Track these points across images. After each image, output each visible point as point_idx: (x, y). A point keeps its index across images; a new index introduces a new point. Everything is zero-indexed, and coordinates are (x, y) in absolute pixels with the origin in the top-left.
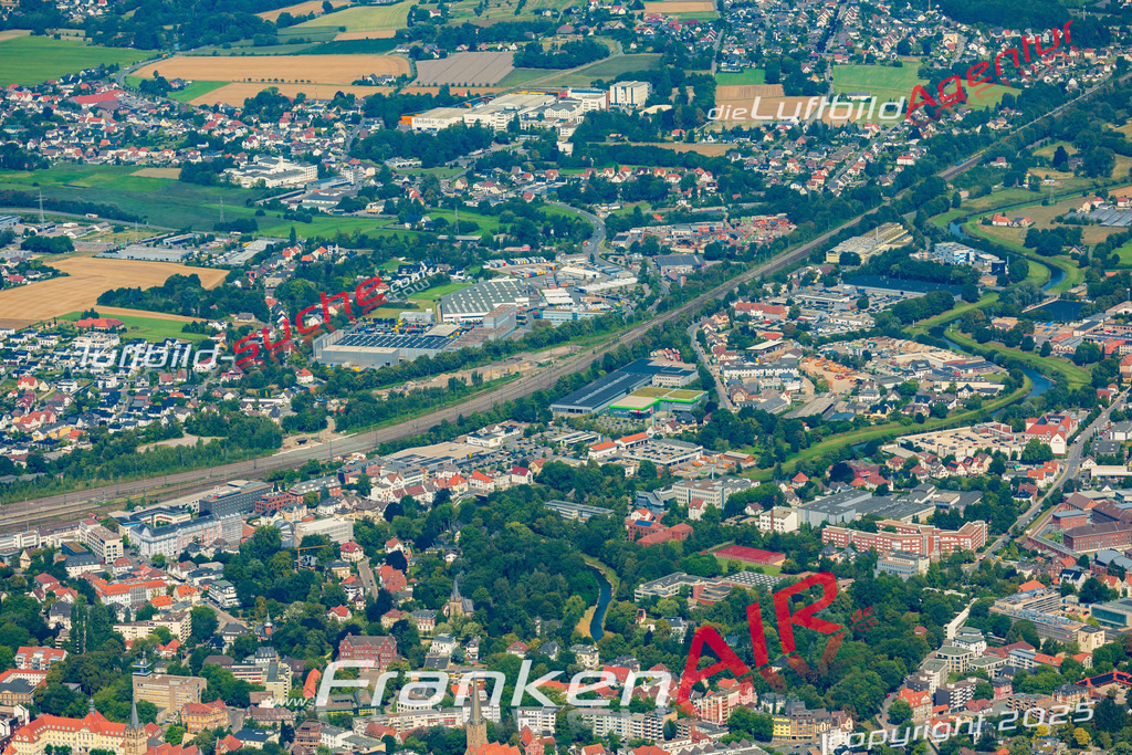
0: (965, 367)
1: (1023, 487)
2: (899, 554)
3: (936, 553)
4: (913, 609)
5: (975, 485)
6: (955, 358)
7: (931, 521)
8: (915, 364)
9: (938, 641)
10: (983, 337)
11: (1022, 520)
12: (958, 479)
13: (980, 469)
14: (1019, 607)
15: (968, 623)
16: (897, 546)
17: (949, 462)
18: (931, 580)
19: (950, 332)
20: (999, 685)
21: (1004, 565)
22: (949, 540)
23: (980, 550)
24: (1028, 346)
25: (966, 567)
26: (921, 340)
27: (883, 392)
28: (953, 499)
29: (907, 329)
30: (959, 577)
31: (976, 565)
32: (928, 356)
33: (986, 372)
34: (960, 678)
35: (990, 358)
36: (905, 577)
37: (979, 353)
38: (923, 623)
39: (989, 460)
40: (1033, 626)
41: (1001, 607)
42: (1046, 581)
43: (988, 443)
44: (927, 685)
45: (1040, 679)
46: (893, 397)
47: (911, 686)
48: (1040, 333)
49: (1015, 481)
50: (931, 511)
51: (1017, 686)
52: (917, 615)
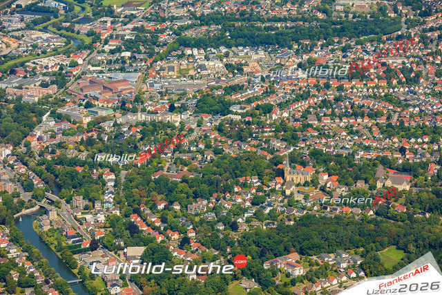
0: (53, 38)
1: (69, 74)
2: (29, 96)
3: (41, 95)
4: (33, 112)
5: (54, 74)
6: (50, 35)
7: (40, 85)
8: (37, 38)
9: (40, 121)
10: (59, 29)
11: (68, 84)
12: (49, 73)
13: (56, 69)
14: (65, 110)
15: (49, 116)
16: (29, 93)
17: (46, 67)
18: (39, 104)
19: (49, 28)
20: (58, 134)
21: (62, 98)
22: (45, 91)
23: (55, 94)
24: (73, 31)
25: (50, 99)
26: (40, 30)
27: (27, 47)
28: (47, 79)
29: (36, 27)
30: (48, 102)
31: (53, 99)
32: (41, 35)
33: (59, 40)
34: (46, 132)
35: (61, 35)
36: (31, 103)
37: (58, 34)
38: (36, 116)
39: (59, 66)
40: (69, 116)
41: (60, 111)
42: (74, 103)
43: (59, 61)
44: (36, 135)
45: (70, 132)
46: (30, 48)
47: (31, 135)
48: (77, 27)
49: (66, 73)
50: (40, 83)
51: (63, 134)
52: (34, 114)
